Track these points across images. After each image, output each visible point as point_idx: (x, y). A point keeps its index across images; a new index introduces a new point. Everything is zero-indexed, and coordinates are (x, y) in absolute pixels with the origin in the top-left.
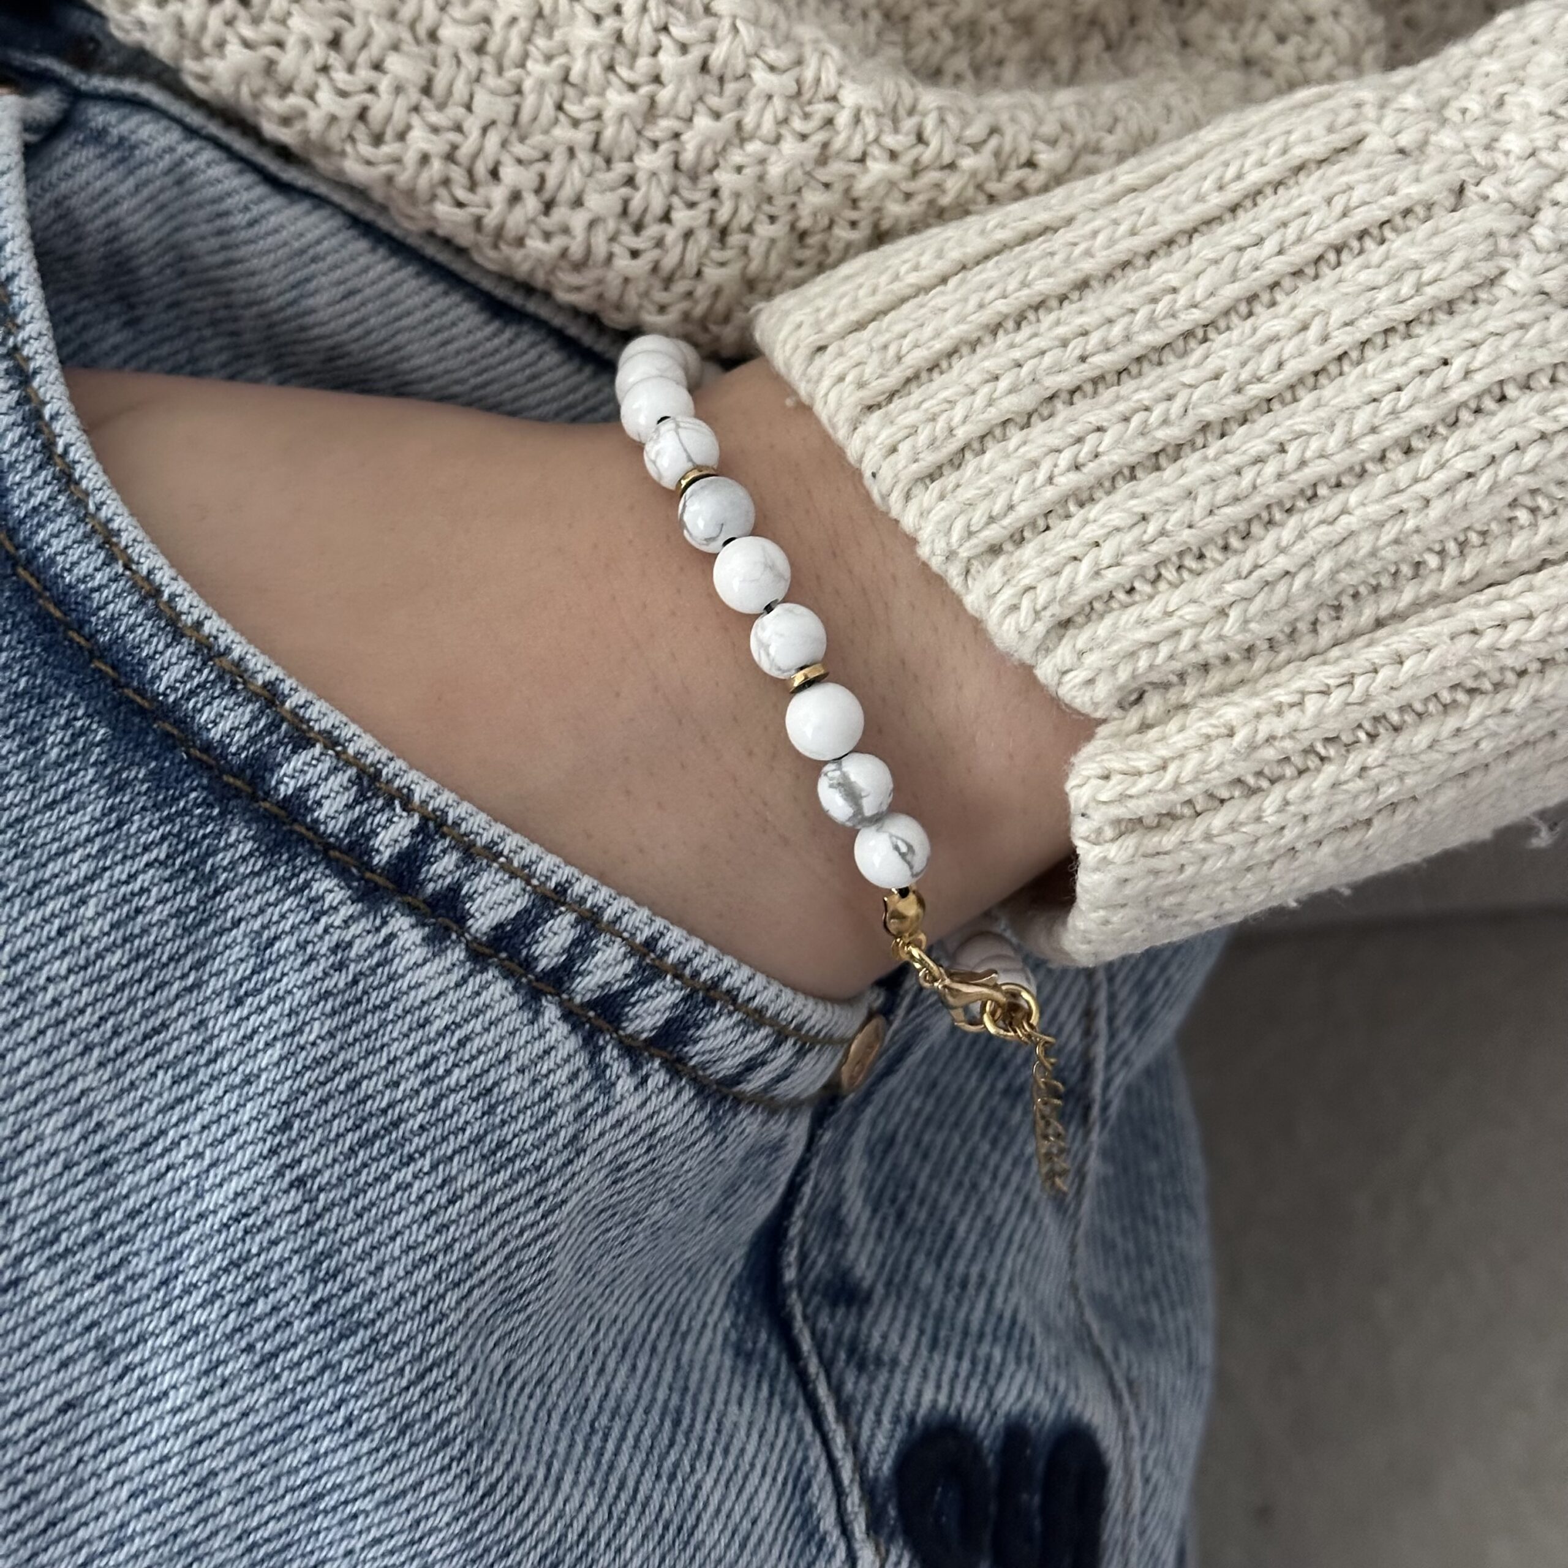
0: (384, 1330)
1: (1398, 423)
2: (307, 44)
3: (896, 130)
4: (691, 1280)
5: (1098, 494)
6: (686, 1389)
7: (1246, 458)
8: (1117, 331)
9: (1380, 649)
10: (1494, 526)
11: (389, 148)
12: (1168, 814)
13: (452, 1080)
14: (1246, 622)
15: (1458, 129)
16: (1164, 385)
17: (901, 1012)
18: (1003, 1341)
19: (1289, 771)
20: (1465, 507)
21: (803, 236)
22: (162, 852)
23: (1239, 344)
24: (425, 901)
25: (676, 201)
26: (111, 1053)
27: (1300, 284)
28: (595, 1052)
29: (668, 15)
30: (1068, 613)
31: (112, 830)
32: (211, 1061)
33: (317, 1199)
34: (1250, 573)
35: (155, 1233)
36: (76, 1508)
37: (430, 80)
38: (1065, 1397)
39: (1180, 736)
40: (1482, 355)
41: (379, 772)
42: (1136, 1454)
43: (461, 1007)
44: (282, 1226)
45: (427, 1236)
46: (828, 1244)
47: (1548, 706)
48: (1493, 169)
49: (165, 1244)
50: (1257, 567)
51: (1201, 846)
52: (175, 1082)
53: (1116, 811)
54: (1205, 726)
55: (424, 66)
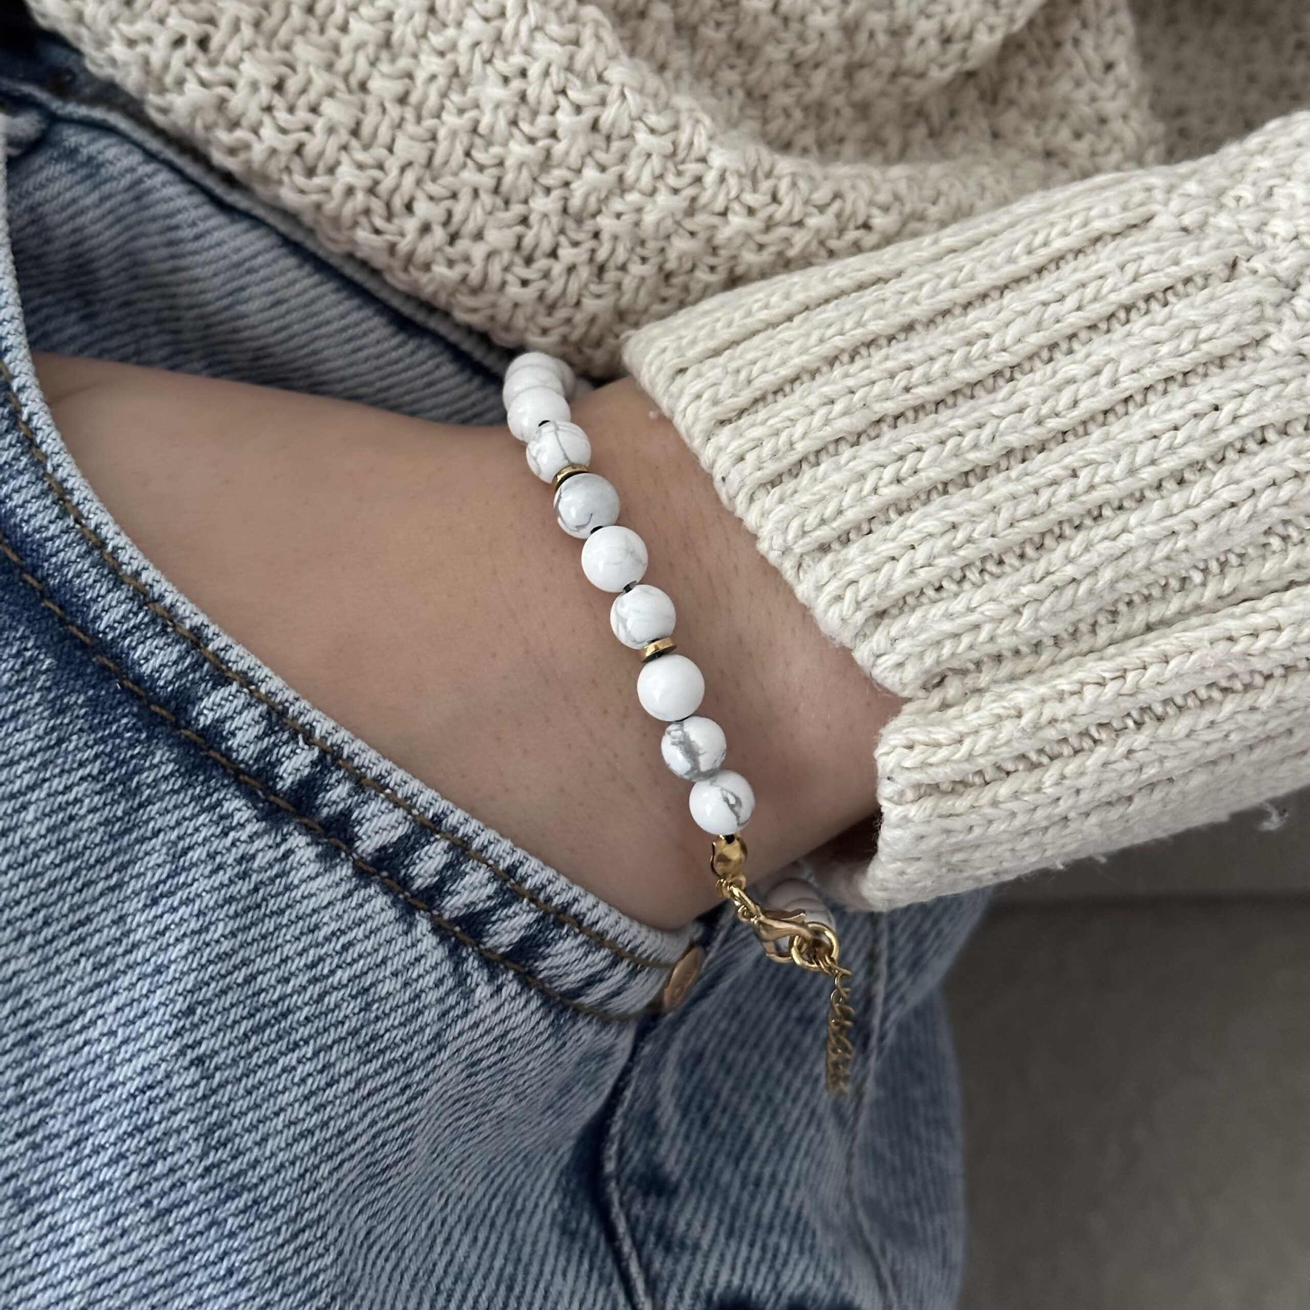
0: (265, 1193)
1: (1175, 457)
2: (254, 86)
3: (755, 190)
4: (526, 1166)
5: (915, 504)
6: (519, 1260)
7: (1042, 480)
8: (937, 367)
9: (1150, 649)
10: (1251, 551)
11: (320, 180)
12: (961, 782)
13: (335, 980)
14: (1037, 620)
15: (1233, 213)
16: (976, 415)
17: (716, 944)
18: (789, 1233)
19: (1067, 751)
20: (1228, 531)
21: (668, 277)
22: (95, 768)
23: (1041, 384)
24: (320, 824)
25: (562, 239)
26: (41, 941)
27: (1094, 336)
28: (459, 962)
29: (567, 80)
30: (884, 605)
31: (52, 747)
32: (127, 952)
33: (213, 1076)
34: (1042, 578)
35: (69, 1099)
37: (358, 124)
38: (840, 1284)
39: (975, 715)
40: (1248, 404)
41: (286, 710)
43: (346, 917)
44: (182, 1098)
45: (307, 1114)
46: (644, 1142)
47: (1289, 706)
48: (1262, 248)
49: (78, 1109)
50: (1048, 573)
51: (988, 811)
52: (96, 968)
53: (917, 777)
54: (997, 708)
55: (355, 112)
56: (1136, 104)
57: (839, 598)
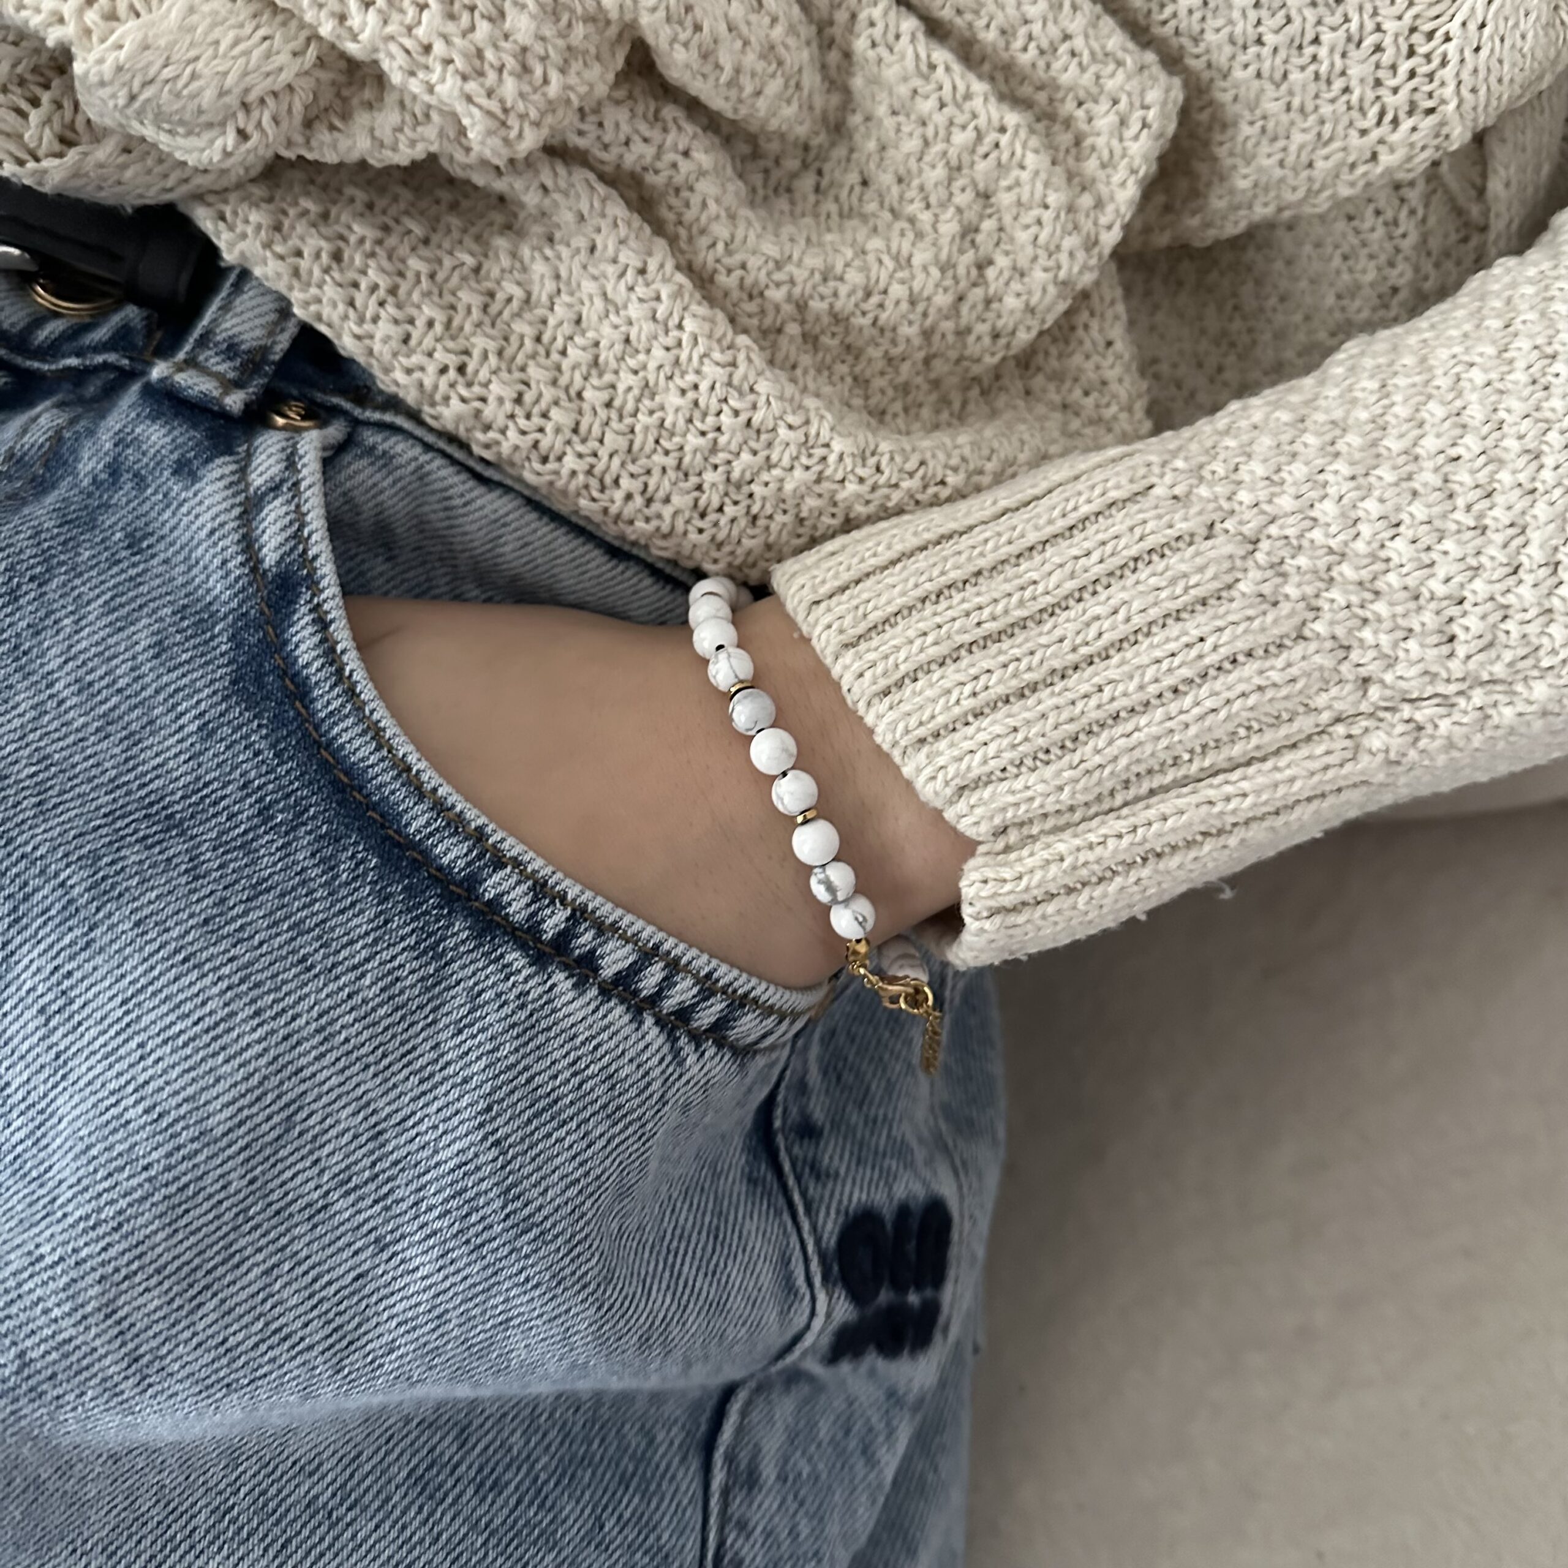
0: (548, 1226)
1: (1172, 676)
2: (501, 400)
3: (864, 465)
5: (987, 712)
6: (721, 1212)
7: (1077, 694)
8: (1000, 608)
9: (1153, 810)
10: (1225, 738)
11: (551, 466)
12: (1021, 904)
13: (589, 1072)
14: (1073, 793)
15: (1211, 485)
16: (1028, 644)
18: (897, 1156)
19: (1094, 879)
20: (1210, 728)
21: (801, 521)
22: (412, 941)
23: (1075, 620)
24: (573, 961)
25: (727, 500)
26: (381, 1068)
27: (1112, 582)
28: (675, 1042)
29: (728, 392)
30: (965, 783)
31: (381, 927)
32: (442, 1069)
33: (507, 1152)
34: (1078, 765)
35: (410, 1174)
37: (578, 424)
39: (1030, 859)
40: (1225, 636)
41: (546, 882)
43: (595, 1026)
44: (487, 1170)
45: (575, 1168)
46: (799, 1101)
48: (1232, 513)
49: (415, 1181)
50: (1082, 761)
53: (993, 903)
54: (1045, 854)
55: (574, 416)
56: (1127, 369)
57: (933, 778)
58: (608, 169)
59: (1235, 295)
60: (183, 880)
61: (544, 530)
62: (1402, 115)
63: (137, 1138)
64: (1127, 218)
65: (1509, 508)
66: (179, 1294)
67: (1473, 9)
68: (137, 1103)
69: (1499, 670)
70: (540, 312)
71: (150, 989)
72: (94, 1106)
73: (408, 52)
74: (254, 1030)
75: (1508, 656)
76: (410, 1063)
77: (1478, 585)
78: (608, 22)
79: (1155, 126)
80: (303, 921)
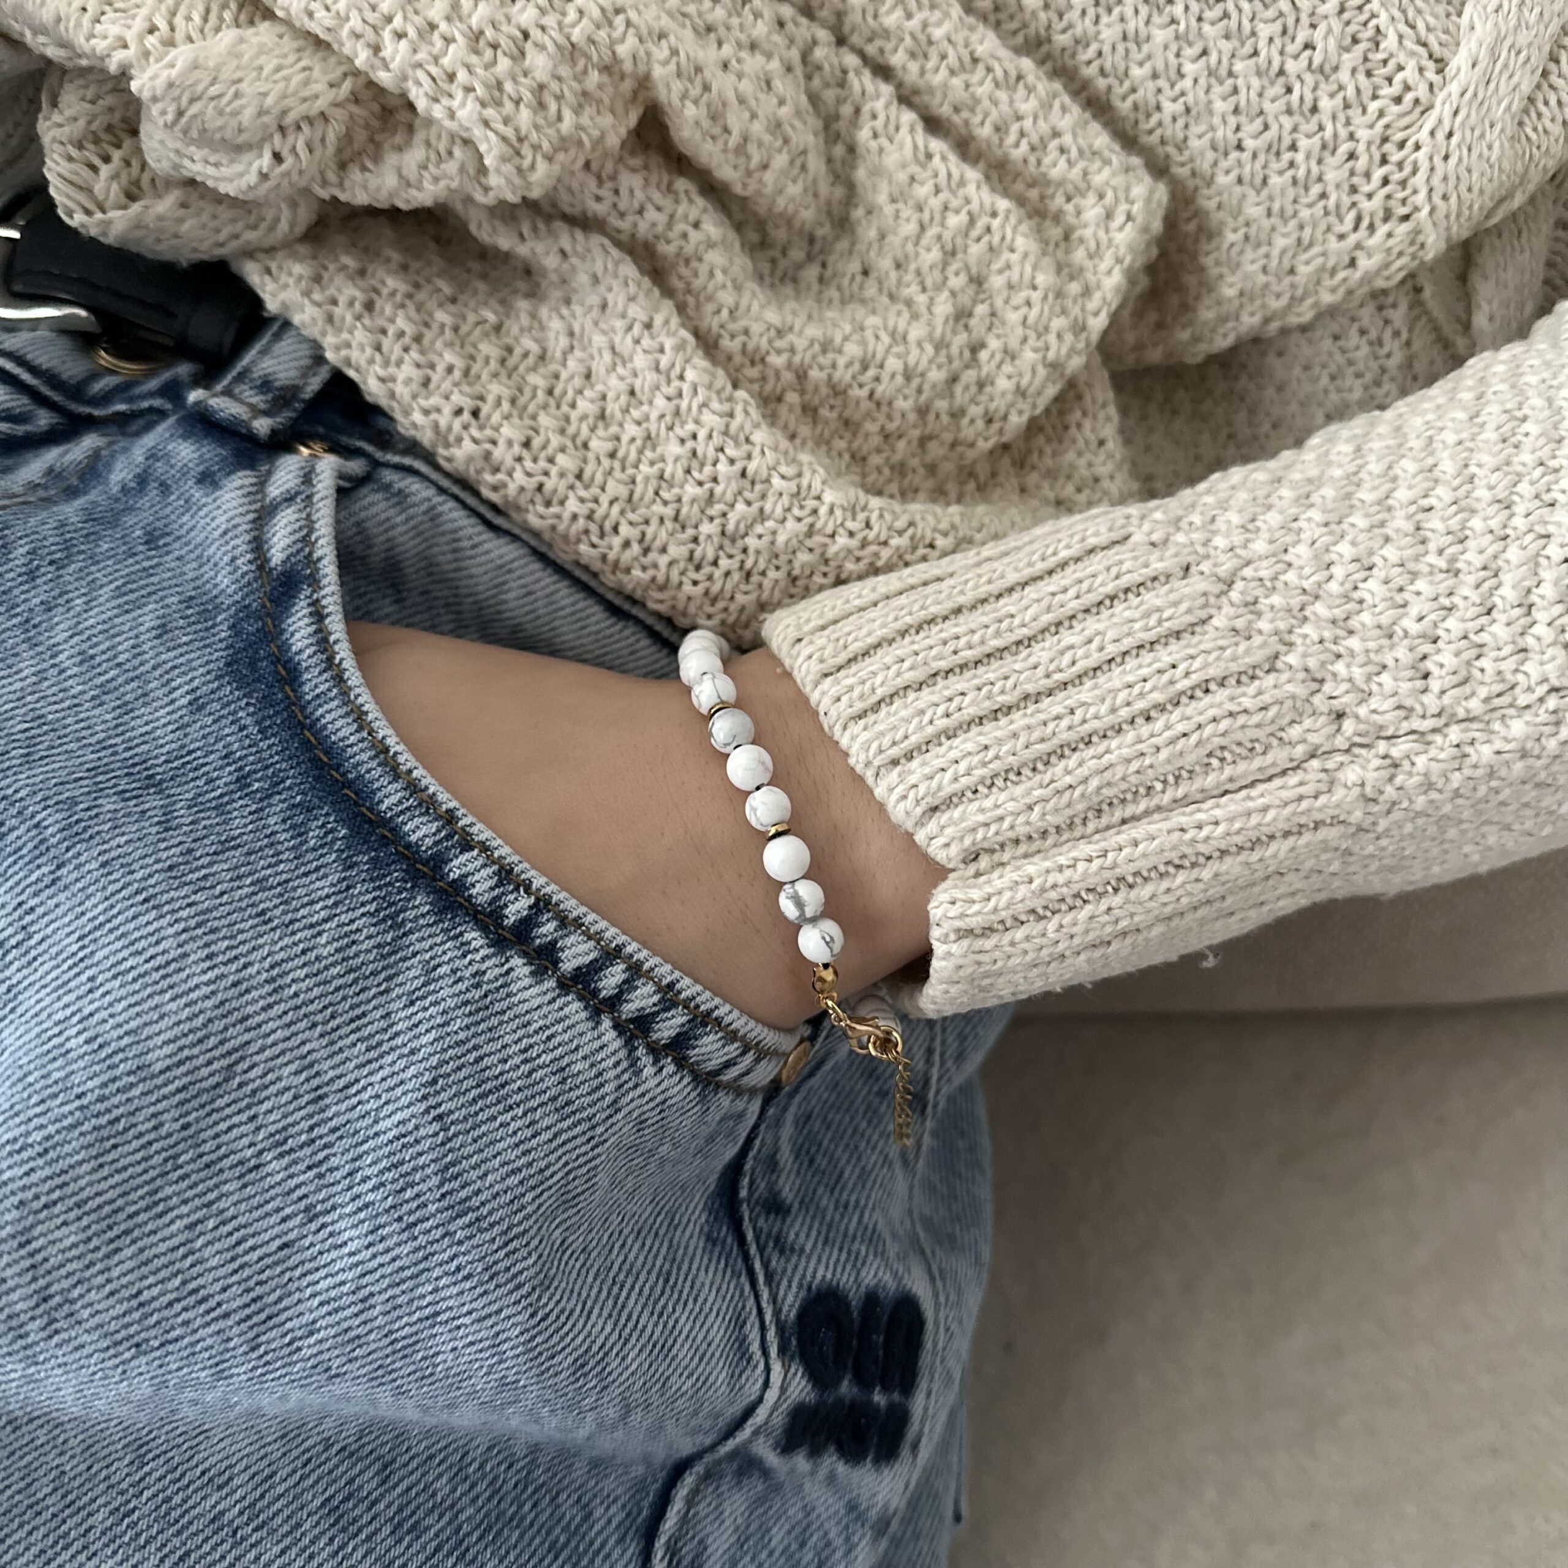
0: (485, 1213)
1: (1143, 701)
2: (510, 443)
3: (854, 519)
4: (682, 1193)
5: (959, 732)
6: (674, 1260)
7: (1049, 716)
8: (976, 637)
9: (1124, 836)
10: (1197, 768)
11: (554, 510)
12: (989, 928)
13: (540, 1061)
14: (1044, 814)
15: (1187, 533)
16: (1003, 670)
17: (820, 1039)
18: (867, 1242)
19: (1064, 907)
20: (1181, 753)
21: (795, 580)
22: (372, 908)
23: (1050, 649)
24: (533, 950)
25: (721, 553)
26: (329, 1029)
27: (1088, 617)
28: (632, 1050)
30: (936, 802)
31: (342, 892)
32: (391, 1039)
33: (449, 1129)
34: (1048, 785)
35: (346, 1143)
36: (286, 1309)
38: (902, 1278)
39: (1000, 881)
40: (1197, 664)
41: (512, 869)
42: (942, 1315)
43: (550, 1016)
44: (426, 1144)
45: (517, 1157)
46: (768, 1176)
47: (1223, 879)
48: (1207, 557)
49: (352, 1150)
50: (1053, 781)
51: (1008, 949)
52: (368, 1050)
53: (958, 924)
54: (1015, 876)
55: (579, 463)
56: (1119, 467)
57: (905, 797)
58: (624, 237)
59: (1230, 423)
60: (154, 830)
61: (546, 581)
62: (1377, 222)
63: (75, 1067)
64: (1114, 306)
65: (1481, 552)
66: (97, 1234)
67: (1440, 121)
68: (79, 1033)
69: (1475, 705)
70: (554, 367)
71: (108, 926)
72: (38, 1036)
73: (434, 79)
74: (204, 972)
75: (1483, 692)
76: (358, 1029)
77: (1452, 623)
78: (623, 77)
79: (1140, 220)
80: (266, 879)
